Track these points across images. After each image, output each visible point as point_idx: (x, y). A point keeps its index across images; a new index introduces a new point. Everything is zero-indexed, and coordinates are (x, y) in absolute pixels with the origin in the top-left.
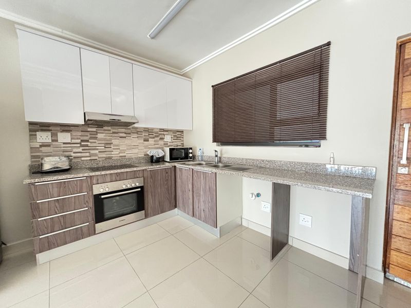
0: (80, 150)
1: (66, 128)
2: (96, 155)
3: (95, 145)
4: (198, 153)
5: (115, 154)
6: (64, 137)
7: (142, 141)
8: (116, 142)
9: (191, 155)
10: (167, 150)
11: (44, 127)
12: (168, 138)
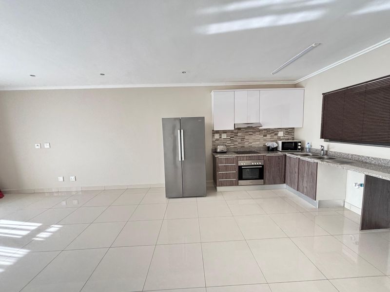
0: (230, 142)
1: (225, 132)
2: (236, 145)
3: (236, 139)
4: (307, 146)
5: (246, 144)
6: (224, 136)
7: (262, 137)
8: (246, 137)
9: (299, 147)
10: (280, 143)
11: (217, 132)
12: (281, 134)
